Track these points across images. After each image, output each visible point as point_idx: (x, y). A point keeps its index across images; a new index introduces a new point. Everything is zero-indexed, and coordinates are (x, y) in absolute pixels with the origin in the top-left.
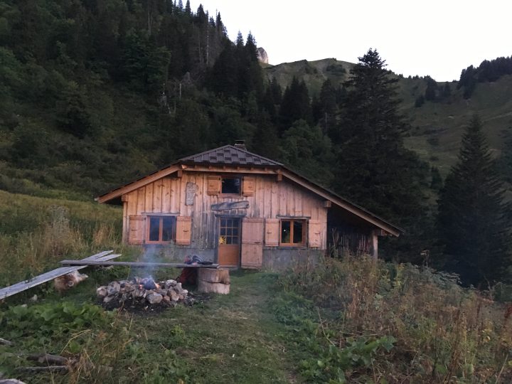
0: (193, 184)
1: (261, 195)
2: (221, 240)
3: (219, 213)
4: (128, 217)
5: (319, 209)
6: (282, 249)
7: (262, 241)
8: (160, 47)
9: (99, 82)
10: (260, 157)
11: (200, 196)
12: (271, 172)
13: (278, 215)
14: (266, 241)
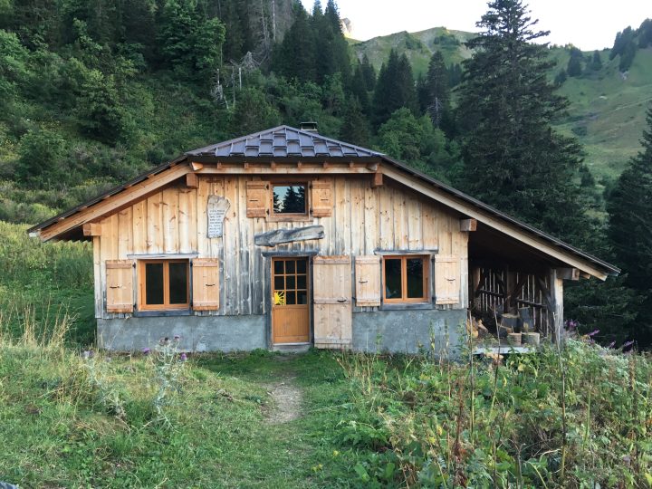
0: (219, 198)
1: (346, 215)
2: (276, 298)
3: (270, 250)
4: (103, 264)
5: (454, 236)
6: (387, 311)
7: (350, 298)
8: (211, 19)
9: (132, 71)
10: (341, 143)
11: (234, 221)
12: (362, 170)
13: (379, 249)
14: (358, 297)
